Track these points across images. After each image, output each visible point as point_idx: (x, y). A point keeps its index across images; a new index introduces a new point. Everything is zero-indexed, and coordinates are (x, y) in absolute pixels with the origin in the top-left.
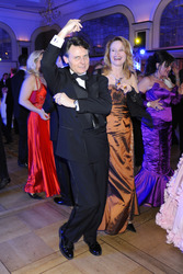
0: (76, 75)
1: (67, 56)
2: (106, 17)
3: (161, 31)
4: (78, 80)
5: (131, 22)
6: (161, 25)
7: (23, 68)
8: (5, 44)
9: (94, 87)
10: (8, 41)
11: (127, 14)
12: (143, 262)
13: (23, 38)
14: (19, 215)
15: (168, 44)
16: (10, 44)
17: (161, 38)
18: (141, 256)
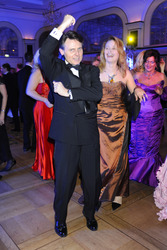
0: (70, 66)
1: (63, 49)
2: (102, 18)
3: (152, 30)
4: (73, 69)
5: (124, 22)
6: (152, 25)
7: (29, 64)
8: (12, 42)
9: (87, 76)
10: (15, 39)
11: (121, 15)
12: (135, 236)
13: (28, 37)
14: (24, 194)
15: (158, 42)
16: (16, 42)
17: (152, 36)
18: (133, 231)
